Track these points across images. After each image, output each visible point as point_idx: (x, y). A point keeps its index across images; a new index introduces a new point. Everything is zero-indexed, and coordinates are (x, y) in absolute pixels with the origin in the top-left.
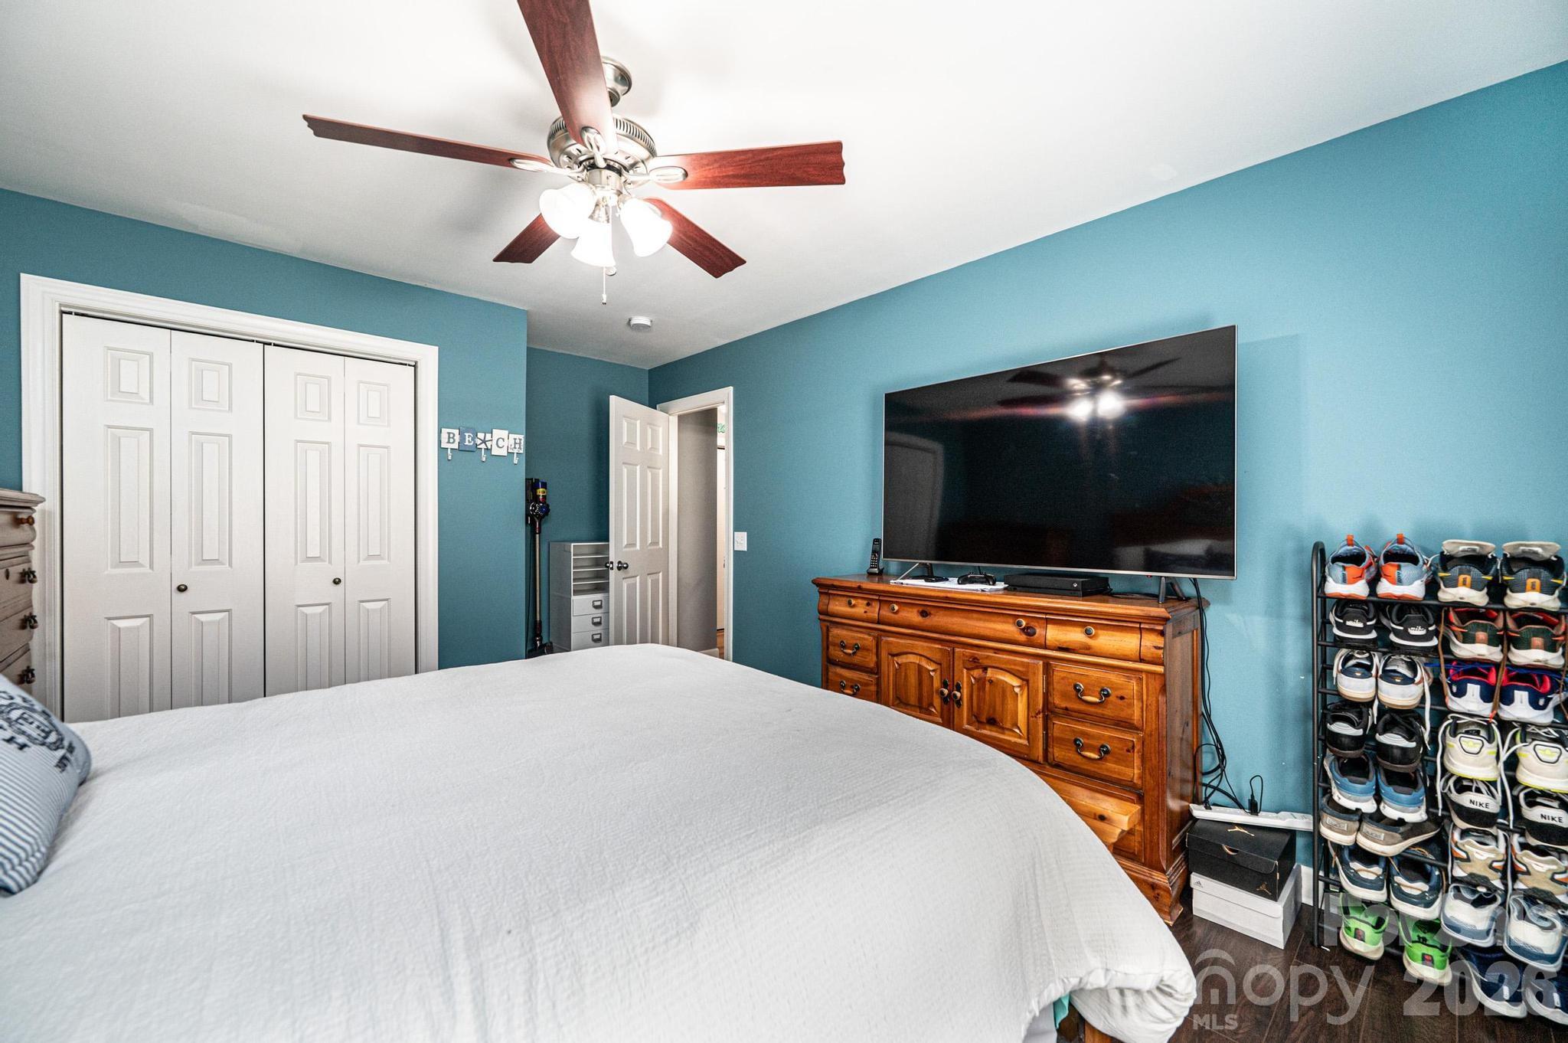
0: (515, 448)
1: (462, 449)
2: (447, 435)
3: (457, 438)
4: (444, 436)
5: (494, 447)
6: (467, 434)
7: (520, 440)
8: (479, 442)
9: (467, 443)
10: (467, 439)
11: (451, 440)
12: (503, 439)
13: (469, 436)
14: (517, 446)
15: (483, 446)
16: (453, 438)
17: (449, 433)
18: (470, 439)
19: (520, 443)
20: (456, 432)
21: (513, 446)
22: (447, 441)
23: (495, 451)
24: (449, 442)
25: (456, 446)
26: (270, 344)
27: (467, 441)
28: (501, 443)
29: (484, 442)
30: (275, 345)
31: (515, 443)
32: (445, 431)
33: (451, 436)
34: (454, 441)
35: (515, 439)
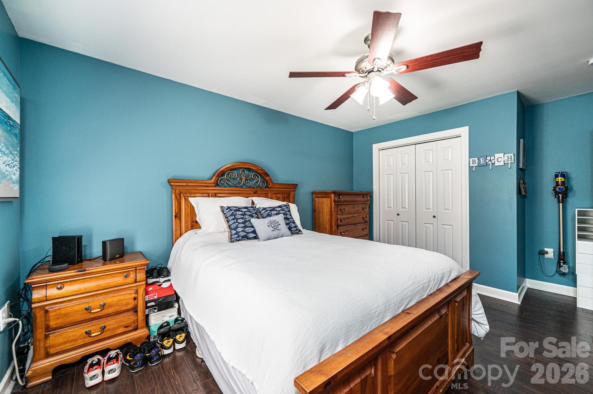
0: (508, 160)
1: (479, 165)
2: (472, 161)
3: (477, 161)
4: (471, 162)
5: (496, 162)
6: (481, 159)
7: (511, 156)
8: (487, 161)
9: (481, 163)
10: (481, 161)
11: (474, 163)
12: (501, 158)
13: (482, 160)
14: (510, 160)
15: (490, 163)
16: (475, 162)
17: (473, 160)
18: (483, 161)
19: (511, 158)
20: (476, 159)
21: (507, 160)
22: (472, 163)
23: (497, 164)
24: (473, 164)
25: (477, 165)
26: (417, 144)
27: (481, 162)
28: (499, 160)
29: (490, 160)
30: (418, 144)
31: (508, 158)
32: (471, 159)
33: (474, 161)
34: (475, 163)
35: (508, 157)
